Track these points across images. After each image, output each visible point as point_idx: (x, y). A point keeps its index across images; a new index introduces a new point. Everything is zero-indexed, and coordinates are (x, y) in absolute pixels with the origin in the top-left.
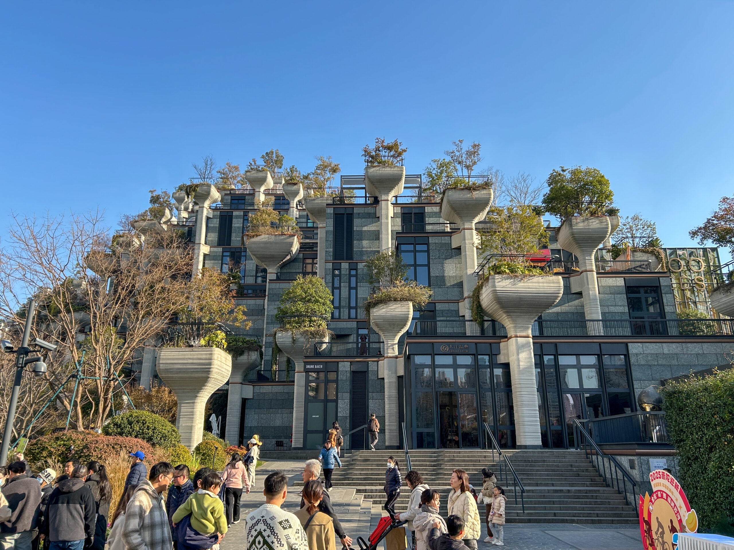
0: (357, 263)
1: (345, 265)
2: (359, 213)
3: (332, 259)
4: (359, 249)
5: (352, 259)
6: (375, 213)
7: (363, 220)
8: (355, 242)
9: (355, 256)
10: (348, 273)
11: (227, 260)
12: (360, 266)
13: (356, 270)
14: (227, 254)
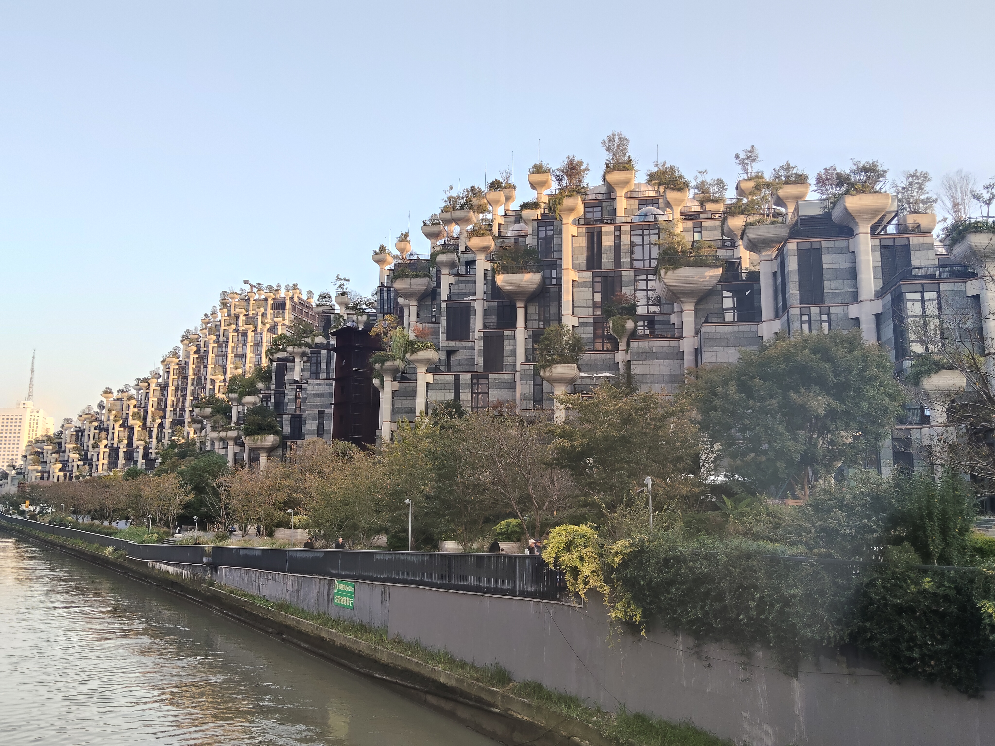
0: (829, 307)
1: (815, 310)
2: (828, 248)
3: (798, 303)
4: (831, 291)
5: (823, 302)
6: (848, 247)
7: (834, 255)
8: (825, 282)
9: (827, 299)
10: (819, 319)
11: (598, 286)
12: (833, 310)
13: (829, 315)
14: (598, 279)
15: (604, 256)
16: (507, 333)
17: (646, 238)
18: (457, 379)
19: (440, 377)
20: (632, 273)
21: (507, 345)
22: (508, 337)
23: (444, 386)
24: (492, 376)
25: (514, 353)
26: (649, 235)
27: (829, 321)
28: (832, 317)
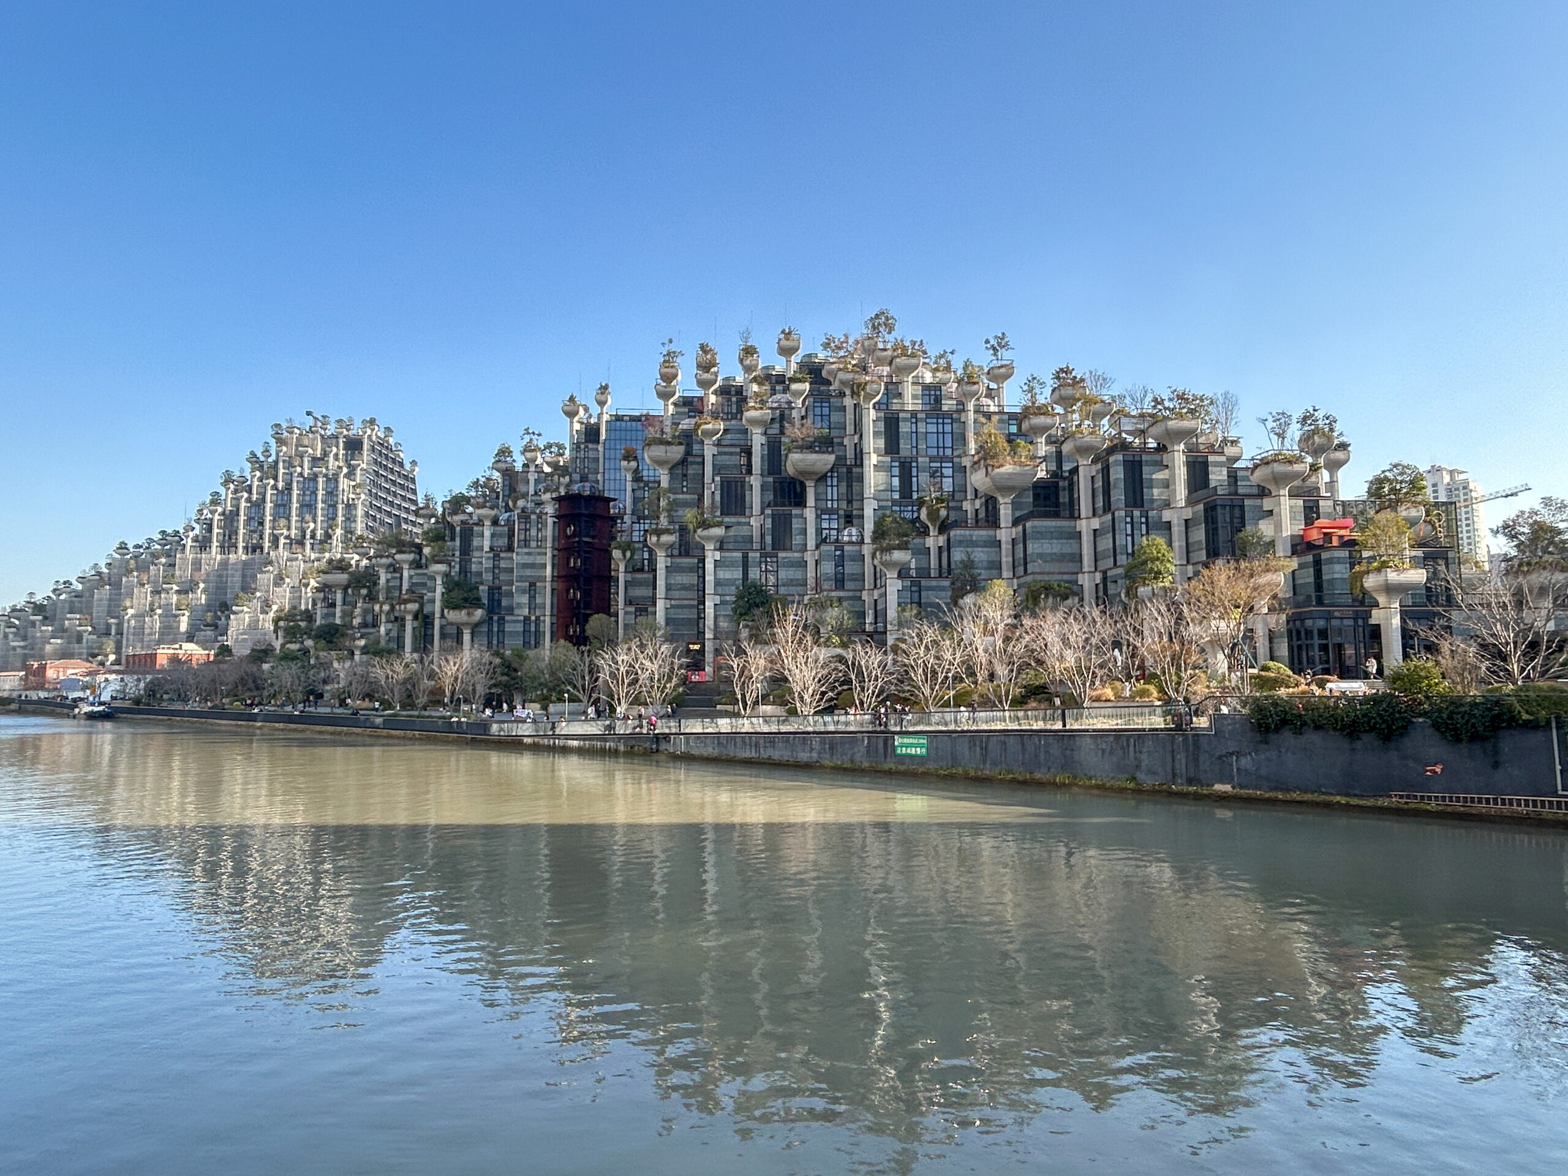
0: (1147, 511)
1: (1137, 513)
2: (1147, 460)
3: (1123, 505)
4: (1149, 497)
5: (1142, 506)
6: (1162, 461)
7: (1152, 467)
8: (1145, 490)
9: (1146, 504)
11: (896, 471)
12: (1150, 514)
13: (1147, 518)
14: (897, 464)
15: (902, 441)
16: (795, 511)
17: (940, 426)
18: (745, 557)
19: (727, 554)
20: (927, 459)
21: (796, 524)
22: (797, 516)
23: (731, 564)
24: (781, 555)
25: (804, 532)
26: (943, 423)
27: (1147, 523)
28: (1150, 520)
